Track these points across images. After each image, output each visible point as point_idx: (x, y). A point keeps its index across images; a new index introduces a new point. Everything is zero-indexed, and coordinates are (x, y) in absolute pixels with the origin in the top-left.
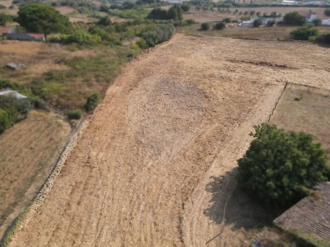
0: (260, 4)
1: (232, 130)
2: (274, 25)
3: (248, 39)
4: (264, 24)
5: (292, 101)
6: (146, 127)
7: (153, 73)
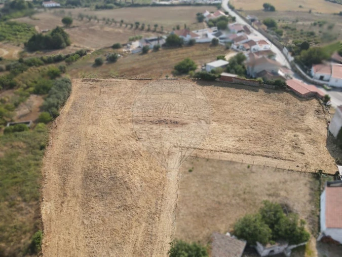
0: (141, 2)
1: (155, 227)
2: (160, 49)
3: (142, 79)
4: (151, 48)
5: (188, 174)
6: (94, 252)
7: (73, 165)
